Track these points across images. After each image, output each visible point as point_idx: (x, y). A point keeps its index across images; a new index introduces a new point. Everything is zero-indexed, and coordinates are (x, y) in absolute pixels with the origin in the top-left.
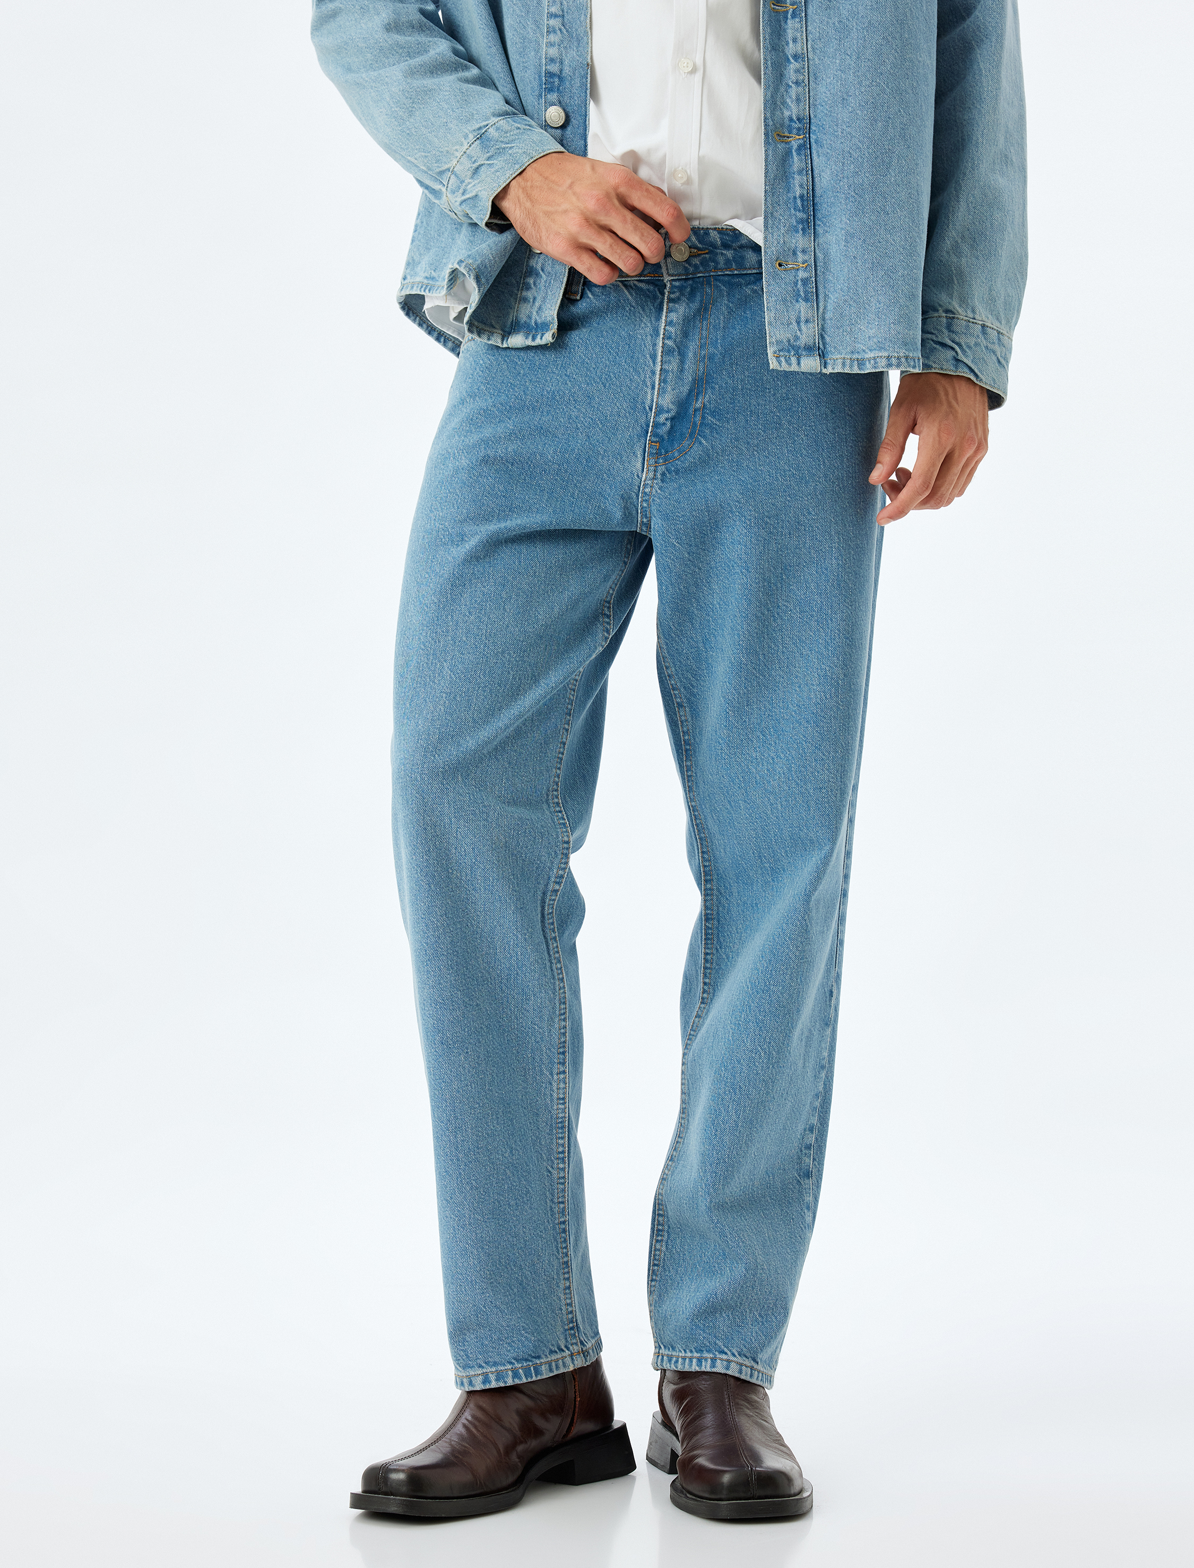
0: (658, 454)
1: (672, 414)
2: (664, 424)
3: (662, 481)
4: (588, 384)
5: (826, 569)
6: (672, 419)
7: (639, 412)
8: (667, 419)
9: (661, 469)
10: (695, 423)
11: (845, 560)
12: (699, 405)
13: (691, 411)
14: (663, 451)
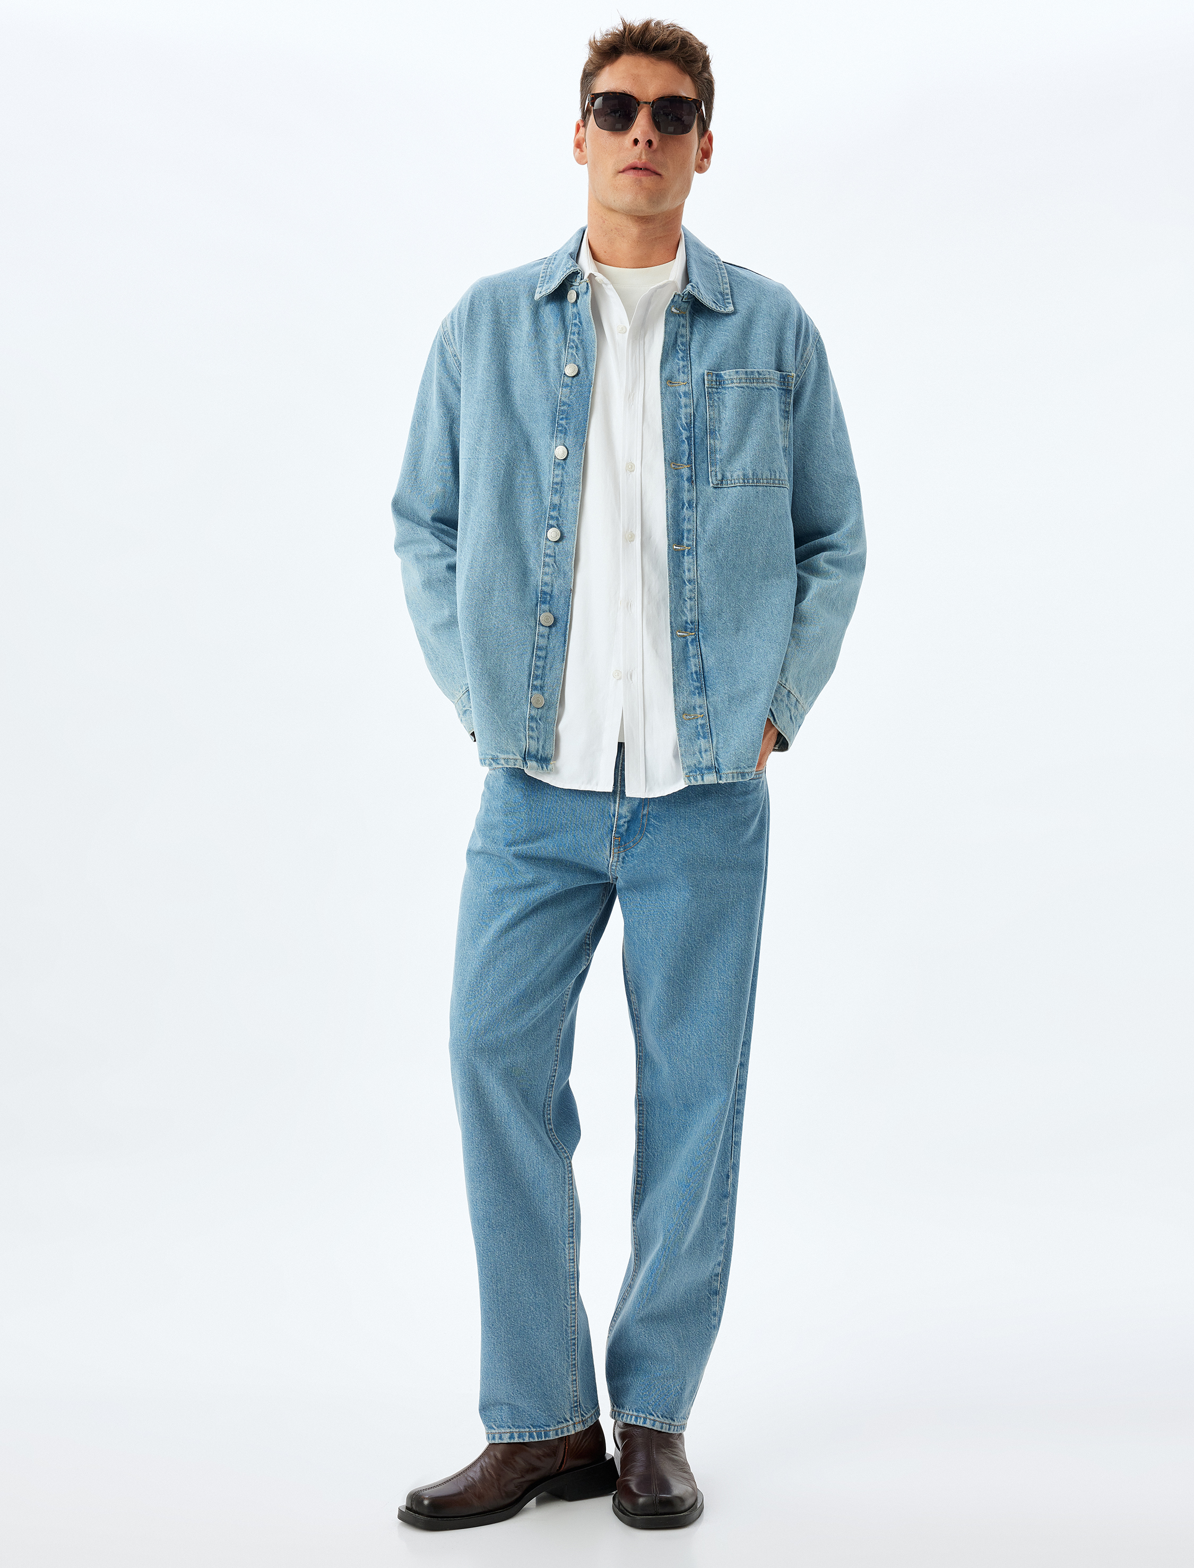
0: (620, 845)
1: (628, 818)
2: (623, 825)
3: (623, 862)
4: (572, 802)
5: (724, 915)
6: (628, 822)
7: (606, 818)
8: (625, 822)
9: (622, 855)
10: (643, 824)
11: (737, 909)
12: (645, 812)
13: (640, 816)
14: (623, 843)
